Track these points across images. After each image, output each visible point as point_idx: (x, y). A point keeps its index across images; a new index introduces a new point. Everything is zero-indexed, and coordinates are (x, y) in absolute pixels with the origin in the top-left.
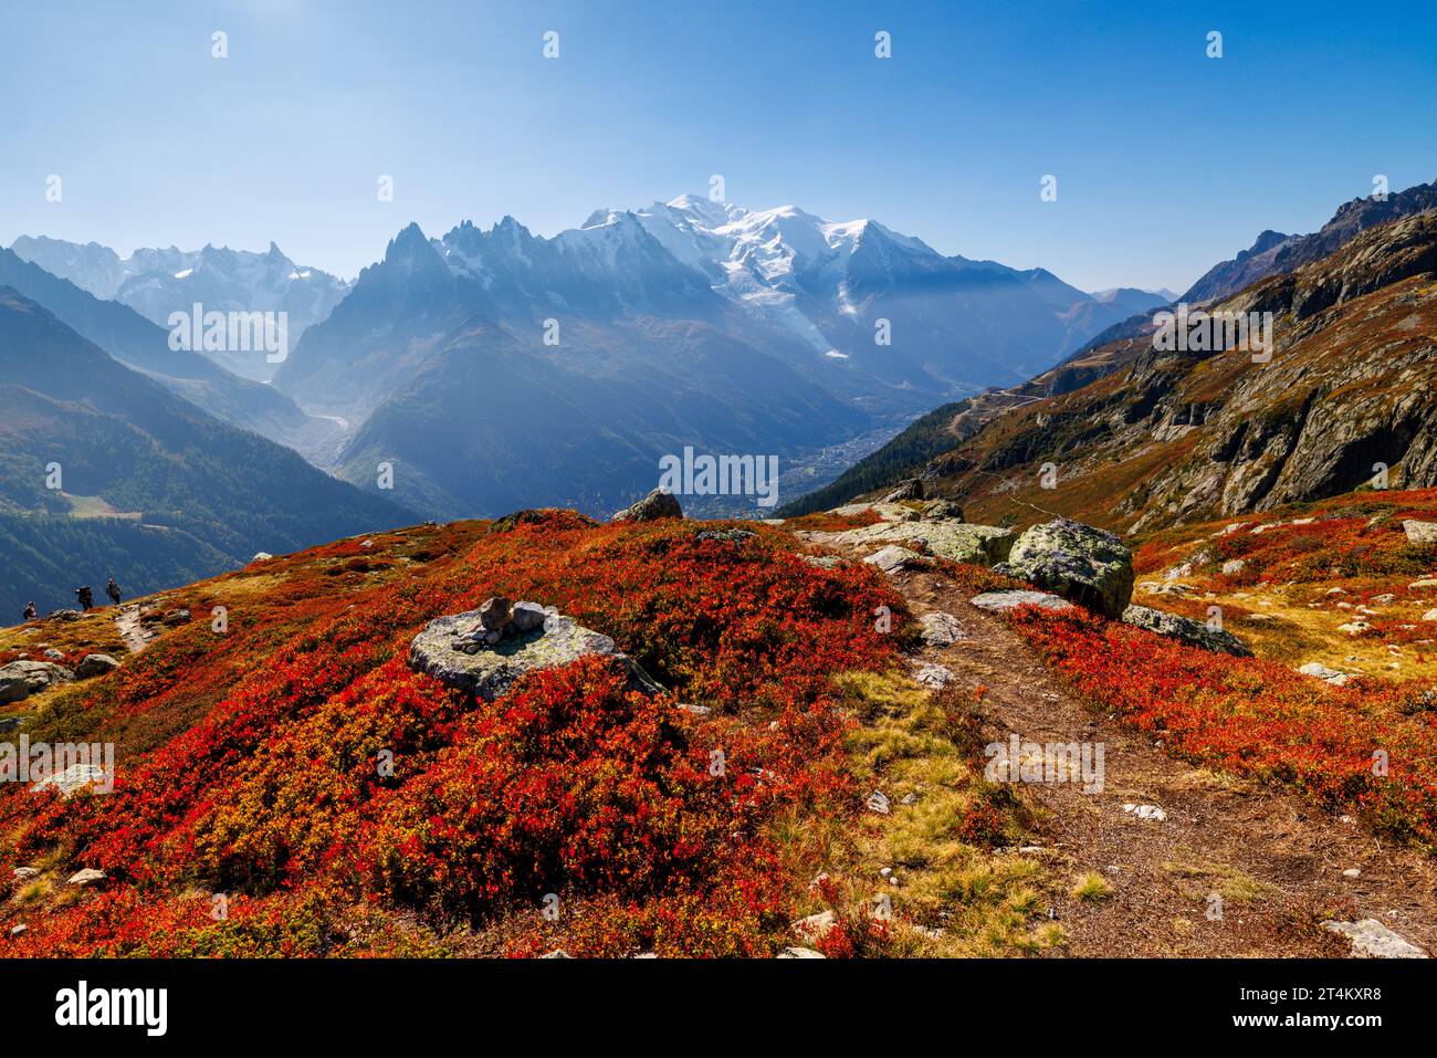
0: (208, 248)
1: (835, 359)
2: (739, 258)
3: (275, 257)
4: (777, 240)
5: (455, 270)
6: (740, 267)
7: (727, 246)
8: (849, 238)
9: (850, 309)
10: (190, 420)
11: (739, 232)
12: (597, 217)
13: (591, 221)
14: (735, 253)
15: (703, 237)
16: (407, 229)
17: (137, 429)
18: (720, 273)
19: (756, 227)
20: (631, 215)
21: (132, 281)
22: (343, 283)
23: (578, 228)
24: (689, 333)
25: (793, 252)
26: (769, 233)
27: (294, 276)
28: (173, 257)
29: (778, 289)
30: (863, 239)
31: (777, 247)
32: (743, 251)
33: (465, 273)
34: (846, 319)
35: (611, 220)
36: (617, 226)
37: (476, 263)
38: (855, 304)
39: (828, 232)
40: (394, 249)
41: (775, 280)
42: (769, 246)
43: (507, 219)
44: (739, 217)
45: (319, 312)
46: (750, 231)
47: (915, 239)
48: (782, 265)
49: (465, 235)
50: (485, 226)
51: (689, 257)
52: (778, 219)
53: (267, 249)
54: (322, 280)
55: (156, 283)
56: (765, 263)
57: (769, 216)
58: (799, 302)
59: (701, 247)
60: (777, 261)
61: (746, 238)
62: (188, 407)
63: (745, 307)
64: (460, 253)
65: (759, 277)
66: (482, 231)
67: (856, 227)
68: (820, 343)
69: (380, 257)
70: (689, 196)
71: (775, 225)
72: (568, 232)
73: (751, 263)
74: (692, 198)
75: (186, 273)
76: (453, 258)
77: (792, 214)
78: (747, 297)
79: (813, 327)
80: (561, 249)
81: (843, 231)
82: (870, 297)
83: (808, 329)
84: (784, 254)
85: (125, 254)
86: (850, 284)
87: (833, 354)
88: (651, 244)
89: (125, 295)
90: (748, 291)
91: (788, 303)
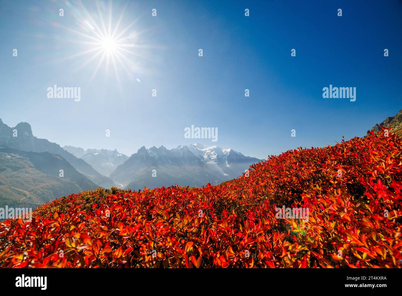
0: (103, 149)
1: (226, 176)
2: (206, 155)
3: (116, 152)
4: (214, 152)
5: (151, 155)
6: (206, 157)
7: (204, 153)
8: (227, 152)
9: (228, 166)
10: (89, 184)
11: (206, 150)
12: (179, 146)
13: (178, 147)
14: (206, 154)
15: (199, 151)
16: (142, 147)
17: (77, 185)
18: (203, 158)
19: (210, 149)
20: (186, 146)
21: (85, 155)
22: (128, 157)
23: (176, 148)
24: (196, 169)
25: (217, 154)
26: (212, 151)
27: (118, 155)
28: (95, 151)
29: (214, 161)
30: (230, 152)
31: (214, 153)
32: (207, 154)
33: (152, 156)
34: (227, 168)
35: (182, 147)
36: (183, 148)
37: (155, 154)
38: (229, 165)
39: (224, 151)
40: (139, 151)
41: (213, 160)
42: (212, 153)
43: (162, 146)
44: (206, 147)
45: (122, 162)
46: (209, 150)
47: (240, 153)
48: (215, 157)
49: (154, 149)
50: (158, 147)
51: (197, 155)
52: (214, 148)
53: (114, 150)
54: (124, 156)
55: (90, 155)
56: (211, 156)
57: (212, 148)
58: (218, 164)
59: (199, 153)
60: (214, 156)
61: (208, 151)
62: (90, 181)
63: (208, 164)
64: (152, 152)
65: (210, 159)
66: (157, 148)
67: (229, 150)
68: (222, 172)
69: (136, 152)
70: (197, 143)
71: (213, 149)
72: (173, 149)
73: (209, 156)
74: (198, 144)
75: (96, 154)
76: (150, 153)
77: (217, 147)
78: (208, 163)
79: (221, 169)
80: (172, 152)
81: (226, 151)
82: (232, 164)
83: (220, 169)
84: (215, 155)
85: (85, 150)
86: (228, 161)
87: (225, 175)
88: (190, 152)
89: (83, 158)
90: (208, 161)
91: (216, 164)
